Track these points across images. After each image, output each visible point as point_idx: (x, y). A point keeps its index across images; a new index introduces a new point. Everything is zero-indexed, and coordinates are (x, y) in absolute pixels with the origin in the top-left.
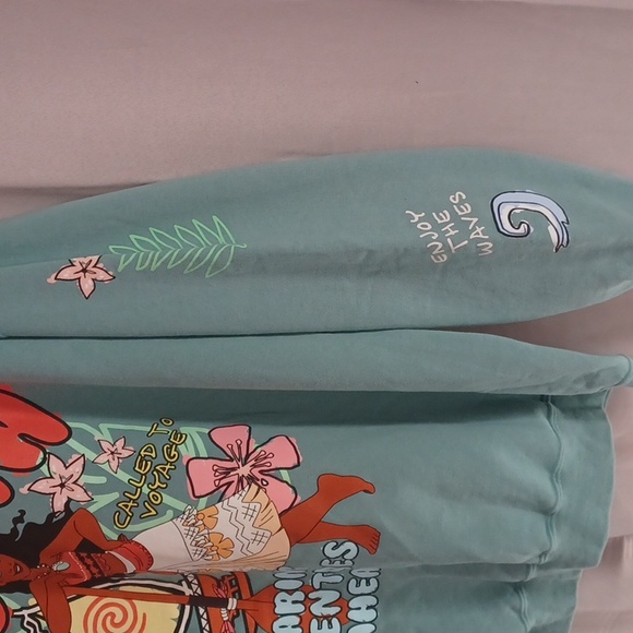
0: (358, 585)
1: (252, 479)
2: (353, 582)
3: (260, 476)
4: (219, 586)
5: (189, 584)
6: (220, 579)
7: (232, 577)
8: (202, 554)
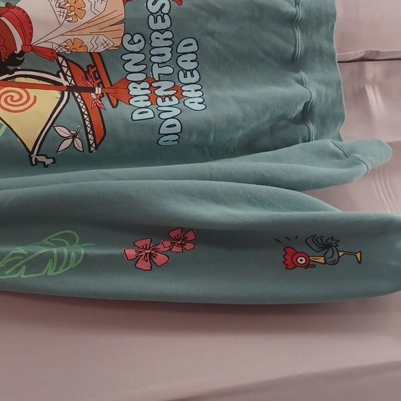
0: (185, 76)
2: (181, 74)
4: (87, 79)
5: (65, 75)
6: (86, 70)
7: (95, 69)
8: (65, 15)
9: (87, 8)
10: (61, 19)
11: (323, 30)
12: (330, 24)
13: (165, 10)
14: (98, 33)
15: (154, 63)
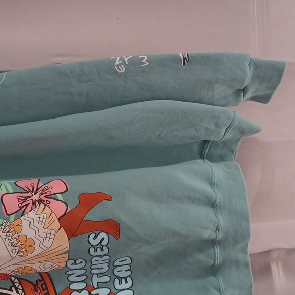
0: (120, 283)
1: (40, 201)
2: (117, 281)
3: (45, 199)
4: (36, 291)
5: (17, 289)
6: (35, 284)
7: (43, 282)
8: (17, 251)
9: (37, 245)
10: (14, 255)
11: (239, 246)
12: (245, 243)
13: (104, 243)
14: (46, 261)
15: (94, 274)
